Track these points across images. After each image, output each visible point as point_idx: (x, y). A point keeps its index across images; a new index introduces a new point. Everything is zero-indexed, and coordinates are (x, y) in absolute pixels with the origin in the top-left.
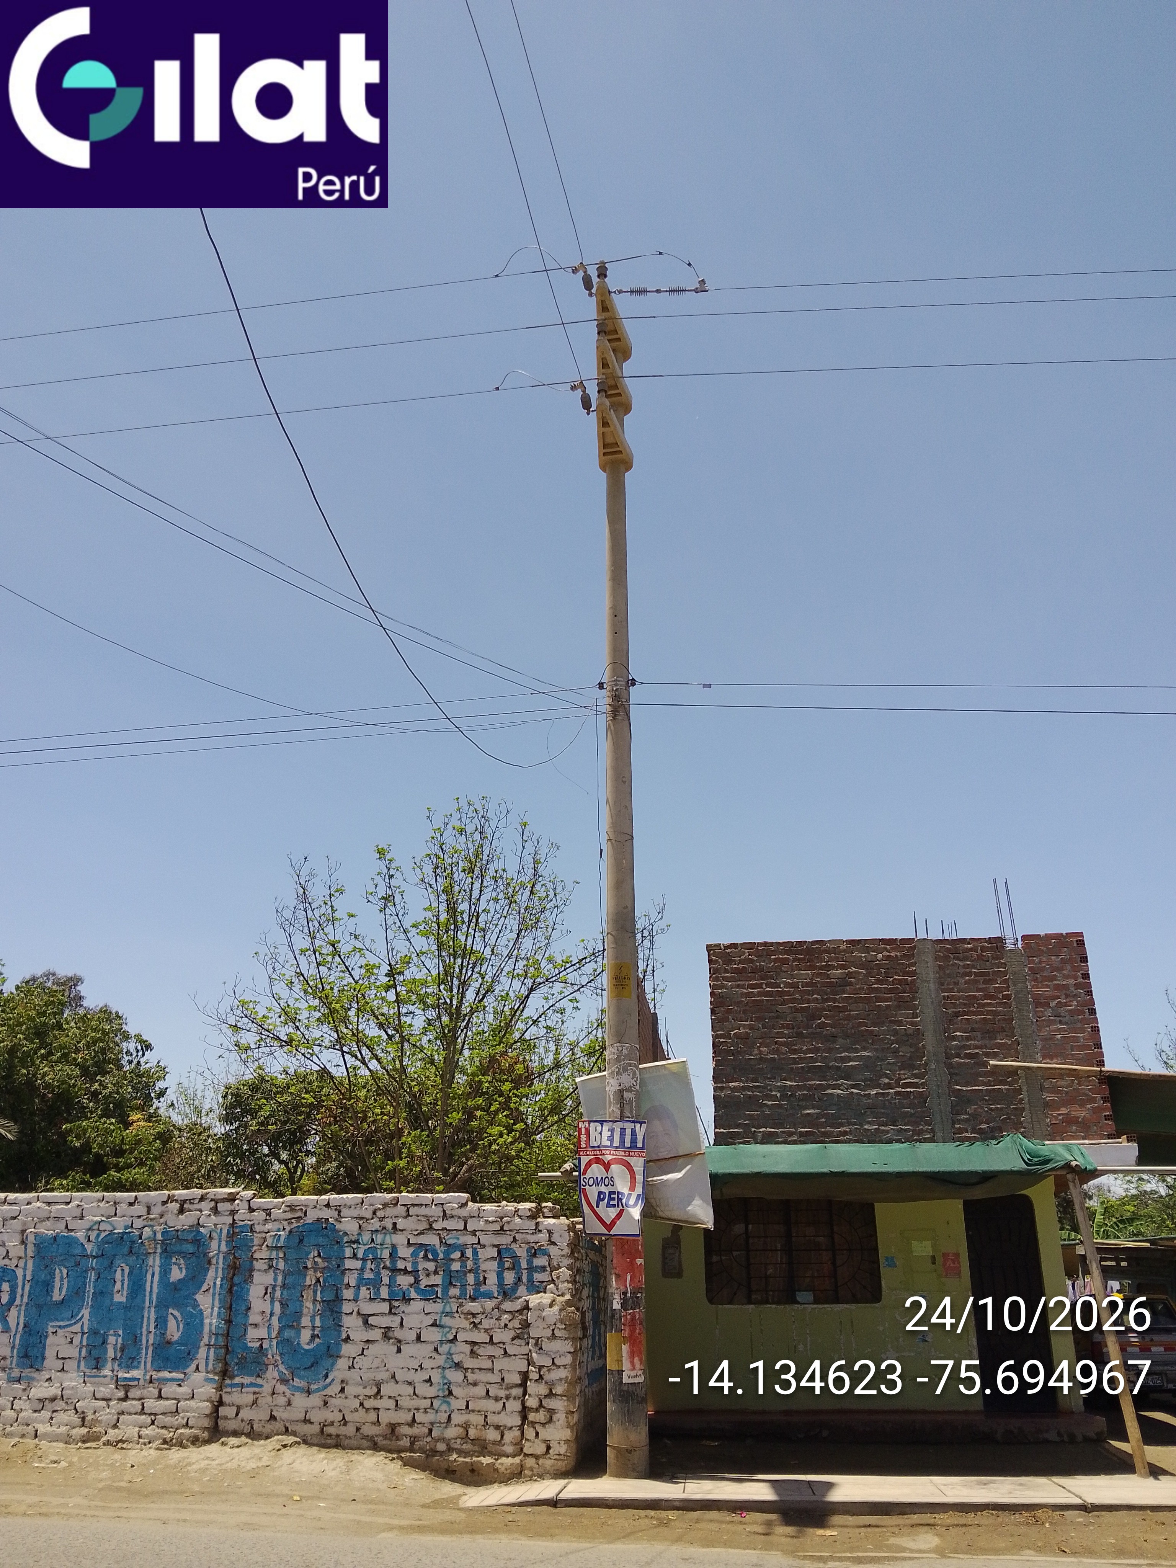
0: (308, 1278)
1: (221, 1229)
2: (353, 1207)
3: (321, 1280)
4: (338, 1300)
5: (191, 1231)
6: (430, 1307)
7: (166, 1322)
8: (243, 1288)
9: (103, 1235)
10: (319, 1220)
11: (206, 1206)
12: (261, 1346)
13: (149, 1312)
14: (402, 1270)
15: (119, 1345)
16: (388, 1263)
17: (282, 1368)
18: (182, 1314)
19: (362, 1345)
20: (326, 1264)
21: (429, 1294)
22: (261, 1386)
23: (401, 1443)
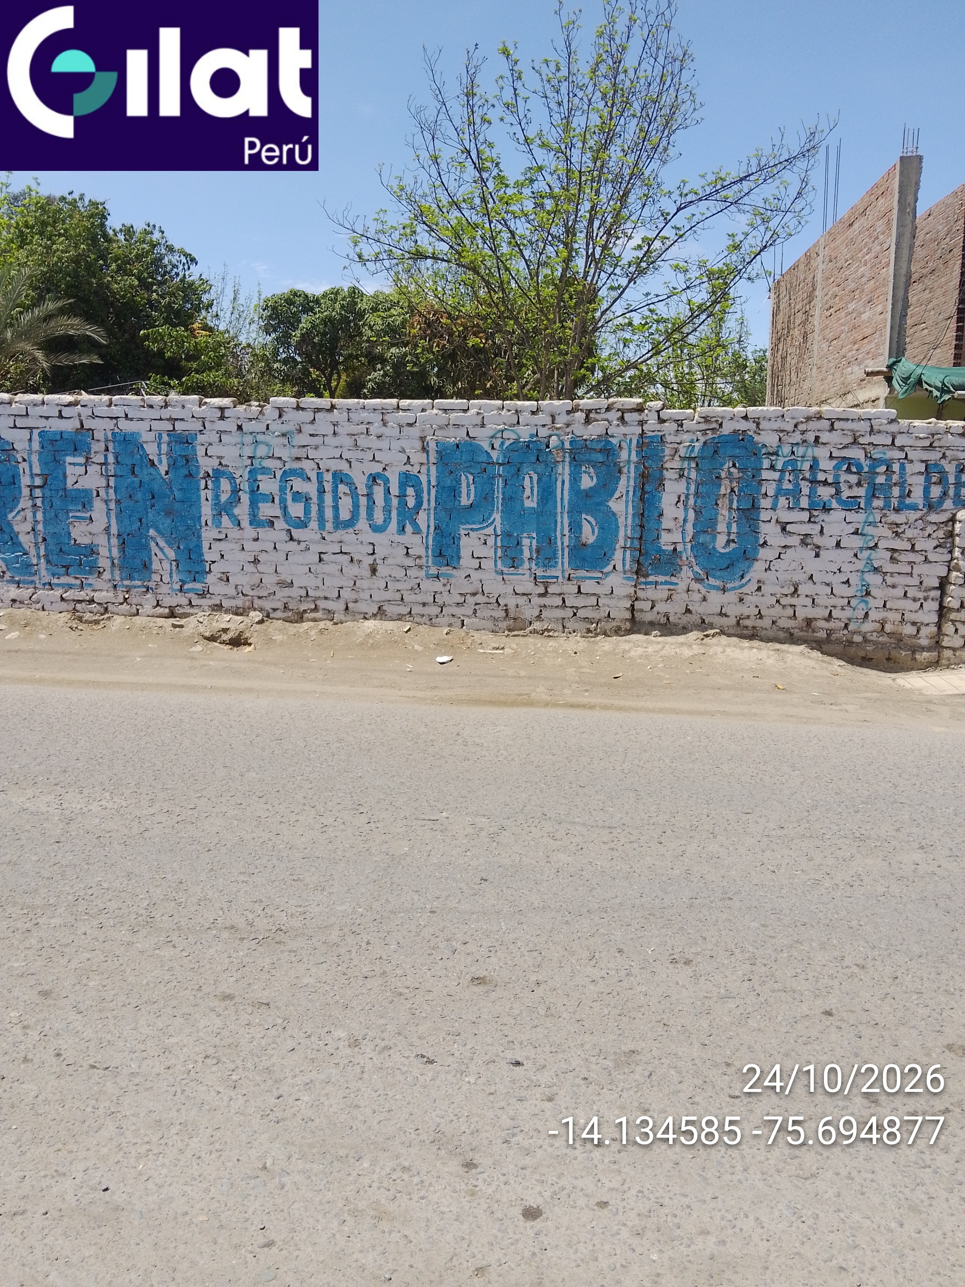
0: (723, 488)
1: (631, 440)
2: (773, 419)
3: (736, 489)
4: (755, 507)
5: (600, 441)
6: (851, 516)
7: (580, 527)
8: (654, 496)
9: (507, 443)
10: (735, 432)
11: (614, 416)
12: (675, 549)
13: (562, 517)
14: (821, 482)
15: (534, 547)
16: (807, 475)
17: (697, 569)
18: (595, 519)
19: (780, 550)
20: (741, 474)
21: (852, 505)
22: (676, 584)
23: (818, 635)
